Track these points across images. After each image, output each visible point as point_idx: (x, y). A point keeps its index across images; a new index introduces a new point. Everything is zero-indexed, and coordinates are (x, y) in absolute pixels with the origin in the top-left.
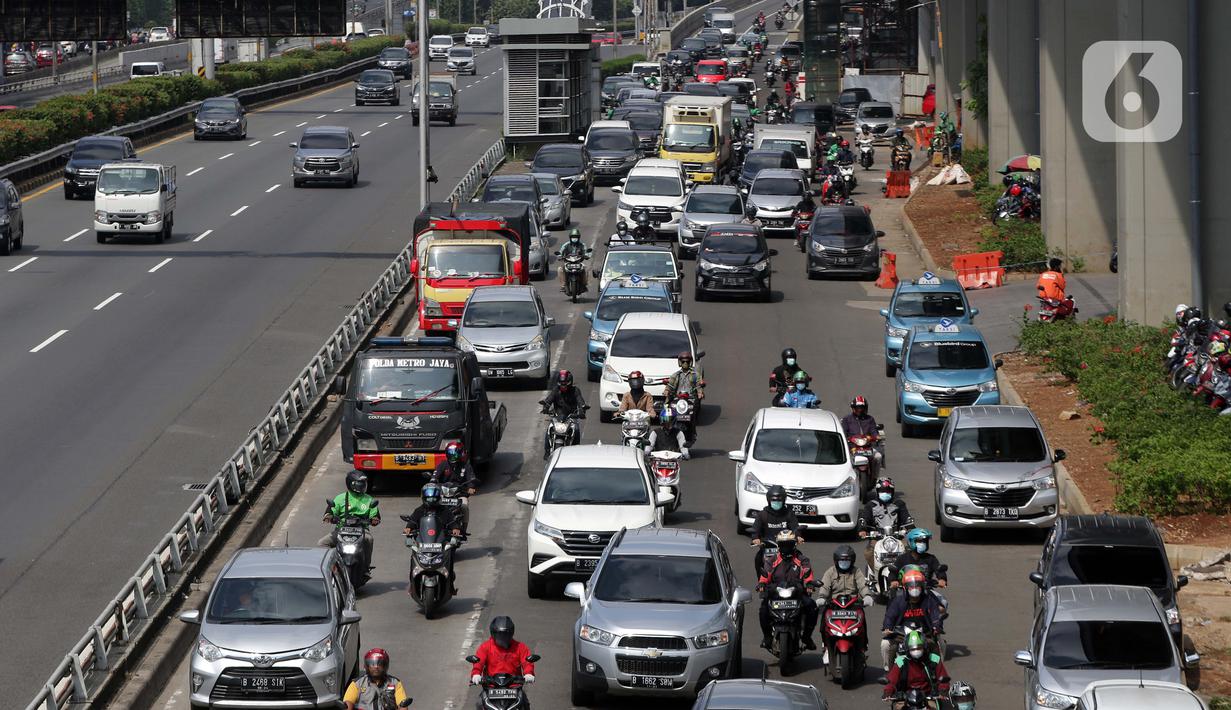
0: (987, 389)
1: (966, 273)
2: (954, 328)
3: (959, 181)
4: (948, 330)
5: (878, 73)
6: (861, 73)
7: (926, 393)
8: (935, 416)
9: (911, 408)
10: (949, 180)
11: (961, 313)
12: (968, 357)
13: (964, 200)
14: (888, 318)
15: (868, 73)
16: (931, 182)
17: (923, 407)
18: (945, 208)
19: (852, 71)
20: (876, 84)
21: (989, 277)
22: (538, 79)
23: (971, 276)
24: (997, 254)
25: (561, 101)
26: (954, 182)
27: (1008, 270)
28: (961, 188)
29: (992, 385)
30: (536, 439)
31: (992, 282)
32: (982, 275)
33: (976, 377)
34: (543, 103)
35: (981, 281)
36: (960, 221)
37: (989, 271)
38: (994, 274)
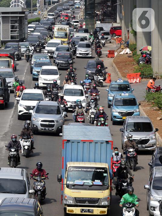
0: (136, 111)
1: (130, 79)
2: (127, 94)
3: (128, 53)
4: (125, 95)
5: (106, 23)
6: (101, 23)
7: (119, 113)
8: (122, 119)
9: (115, 117)
10: (126, 53)
11: (129, 90)
12: (131, 102)
13: (130, 58)
14: (108, 91)
15: (103, 23)
16: (121, 53)
17: (118, 116)
18: (124, 60)
19: (98, 22)
20: (105, 26)
21: (137, 80)
22: (10, 24)
23: (132, 80)
24: (139, 73)
25: (17, 31)
26: (127, 53)
27: (142, 78)
28: (129, 55)
29: (138, 110)
30: (10, 125)
31: (138, 81)
32: (135, 79)
33: (133, 108)
34: (11, 31)
35: (135, 81)
36: (129, 64)
37: (137, 78)
38: (138, 79)
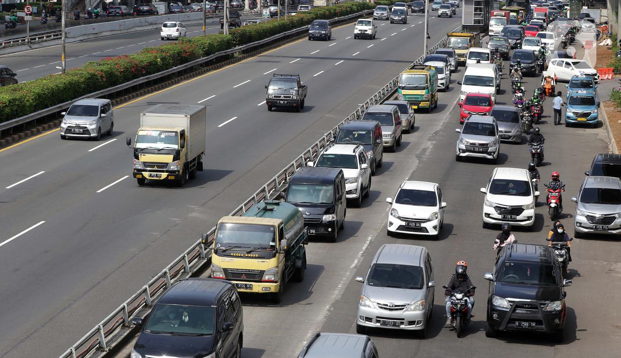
0: (594, 112)
1: (601, 74)
2: (585, 92)
3: (609, 44)
4: (583, 93)
5: (594, 8)
6: (588, 8)
7: (573, 113)
8: (576, 120)
9: (569, 117)
10: (606, 44)
11: (592, 87)
12: (589, 101)
13: (609, 51)
14: (567, 88)
15: (590, 8)
16: (600, 44)
17: (573, 117)
18: (602, 53)
19: (585, 8)
20: (593, 12)
21: (609, 76)
22: (474, 6)
23: (603, 75)
24: (612, 68)
25: (481, 14)
26: (608, 45)
27: (615, 74)
28: (609, 47)
29: (596, 111)
30: (444, 123)
31: (610, 78)
32: (606, 75)
33: (590, 108)
34: (475, 14)
35: (606, 77)
36: (605, 57)
37: (609, 74)
38: (611, 75)
